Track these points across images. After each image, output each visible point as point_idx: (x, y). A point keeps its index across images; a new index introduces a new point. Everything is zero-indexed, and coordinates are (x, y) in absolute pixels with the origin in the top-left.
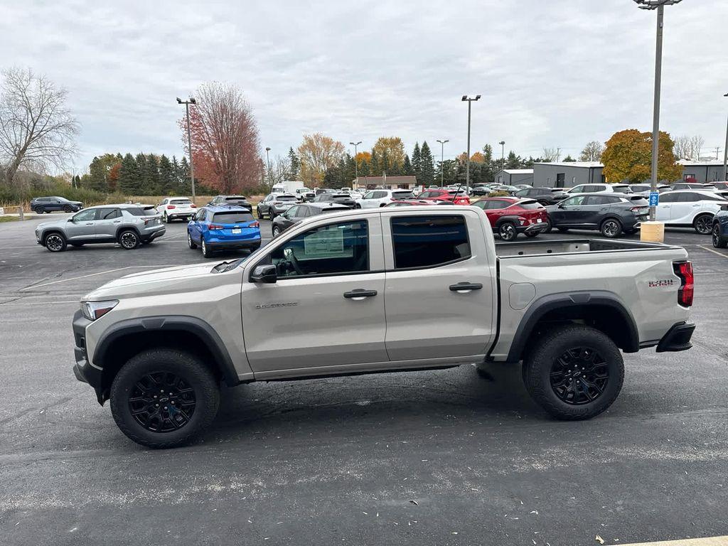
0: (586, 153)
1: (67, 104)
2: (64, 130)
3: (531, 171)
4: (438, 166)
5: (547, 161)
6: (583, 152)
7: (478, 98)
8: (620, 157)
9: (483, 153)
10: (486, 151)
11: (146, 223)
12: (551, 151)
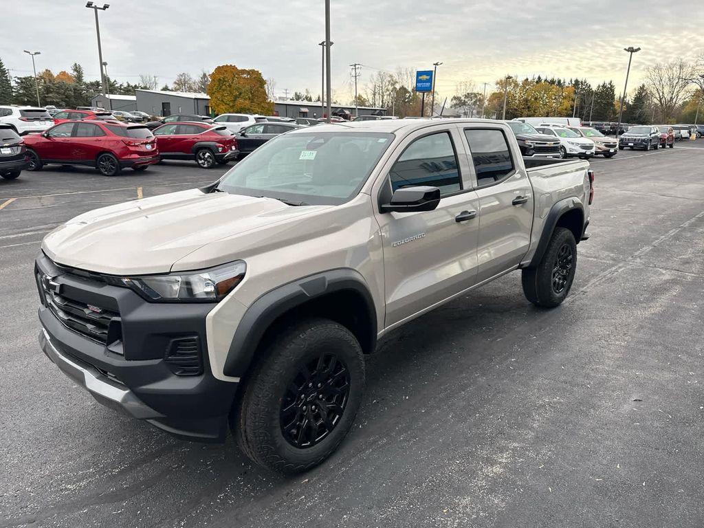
0: (178, 84)
3: (133, 98)
4: (17, 83)
5: (145, 88)
6: (175, 83)
7: (106, 7)
8: (224, 90)
9: (70, 72)
10: (75, 70)
12: (148, 78)
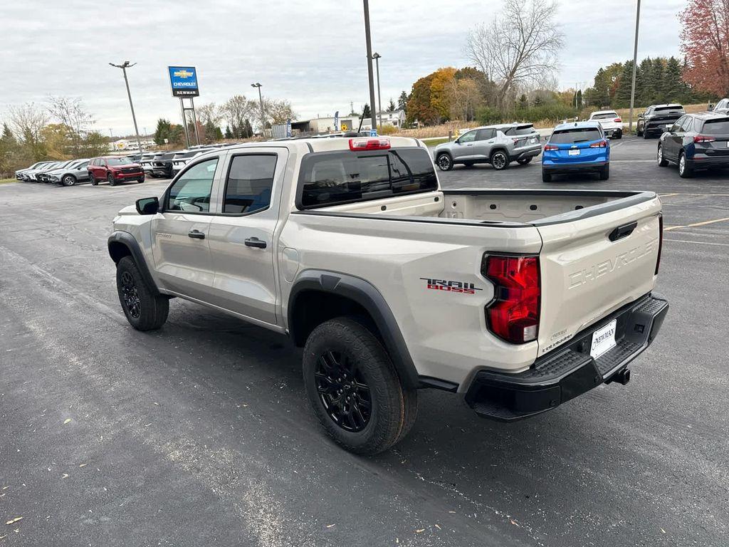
1: (555, 19)
2: (550, 46)
11: (516, 143)
